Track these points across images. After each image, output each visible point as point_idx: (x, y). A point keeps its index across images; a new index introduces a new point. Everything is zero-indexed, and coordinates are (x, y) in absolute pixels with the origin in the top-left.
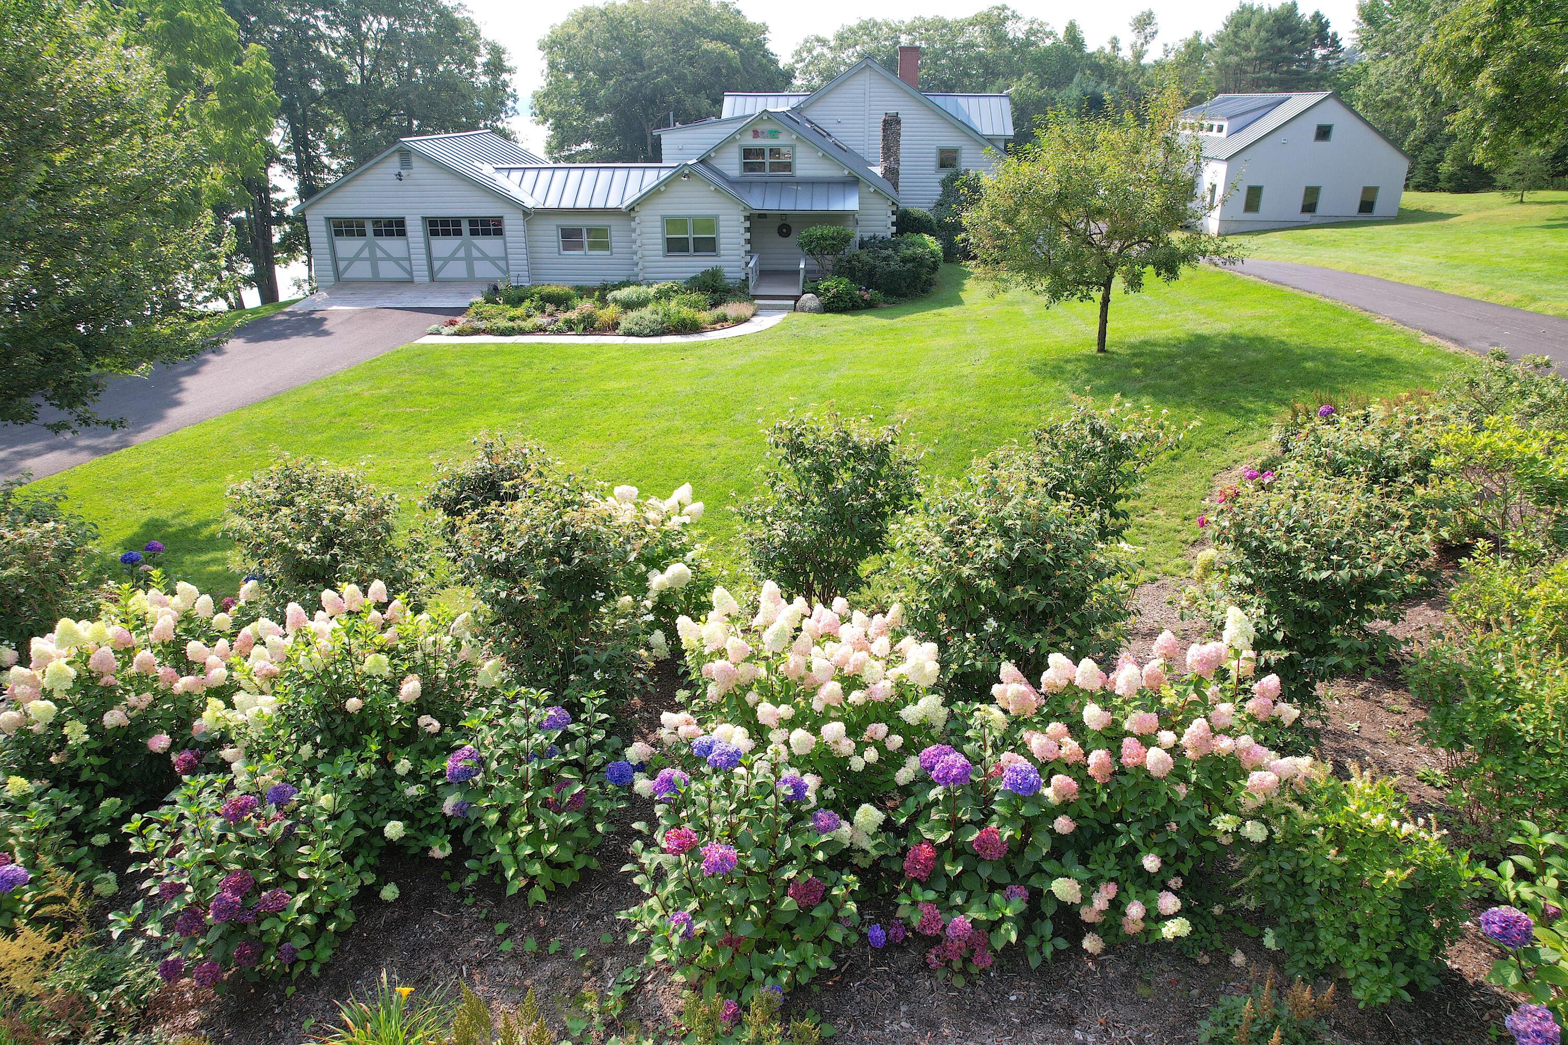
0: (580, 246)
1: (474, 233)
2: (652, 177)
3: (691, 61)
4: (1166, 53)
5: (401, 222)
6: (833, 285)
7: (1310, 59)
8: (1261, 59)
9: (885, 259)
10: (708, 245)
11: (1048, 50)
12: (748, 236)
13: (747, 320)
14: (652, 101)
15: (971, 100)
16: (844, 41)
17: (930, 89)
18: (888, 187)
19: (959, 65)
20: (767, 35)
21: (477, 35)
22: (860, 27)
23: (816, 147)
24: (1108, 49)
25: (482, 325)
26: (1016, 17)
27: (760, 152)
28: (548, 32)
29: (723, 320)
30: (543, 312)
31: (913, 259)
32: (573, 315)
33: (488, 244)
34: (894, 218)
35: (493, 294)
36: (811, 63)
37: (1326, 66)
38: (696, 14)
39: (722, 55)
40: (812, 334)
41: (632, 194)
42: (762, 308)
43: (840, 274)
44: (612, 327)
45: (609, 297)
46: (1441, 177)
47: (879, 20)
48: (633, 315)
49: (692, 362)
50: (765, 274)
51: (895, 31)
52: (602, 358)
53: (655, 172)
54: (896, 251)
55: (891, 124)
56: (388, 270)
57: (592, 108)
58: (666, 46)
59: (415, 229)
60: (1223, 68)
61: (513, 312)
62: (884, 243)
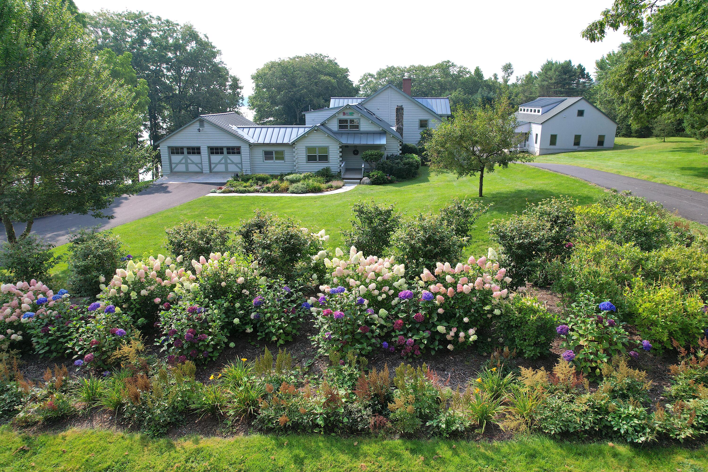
0: (272, 159)
1: (228, 153)
2: (302, 131)
3: (316, 84)
4: (518, 80)
5: (198, 149)
6: (376, 174)
7: (578, 83)
8: (557, 83)
9: (397, 163)
10: (324, 158)
11: (467, 79)
12: (341, 154)
13: (340, 188)
14: (300, 101)
15: (433, 100)
16: (381, 74)
17: (417, 96)
18: (399, 135)
19: (430, 85)
20: (348, 73)
21: (227, 73)
22: (387, 70)
23: (368, 119)
24: (493, 79)
25: (233, 189)
26: (453, 65)
27: (346, 121)
28: (256, 72)
29: (331, 188)
30: (257, 184)
31: (408, 163)
32: (270, 185)
33: (235, 158)
34: (401, 147)
35: (236, 177)
36: (366, 84)
37: (585, 86)
38: (318, 65)
39: (329, 81)
40: (367, 193)
41: (294, 138)
42: (346, 183)
43: (378, 169)
44: (286, 190)
45: (285, 178)
46: (633, 131)
47: (395, 67)
48: (295, 185)
49: (319, 203)
50: (348, 170)
51: (403, 71)
52: (282, 201)
53: (303, 129)
54: (401, 160)
55: (400, 110)
56: (193, 168)
57: (274, 103)
58: (305, 78)
59: (204, 151)
60: (542, 87)
61: (245, 184)
62: (397, 157)
